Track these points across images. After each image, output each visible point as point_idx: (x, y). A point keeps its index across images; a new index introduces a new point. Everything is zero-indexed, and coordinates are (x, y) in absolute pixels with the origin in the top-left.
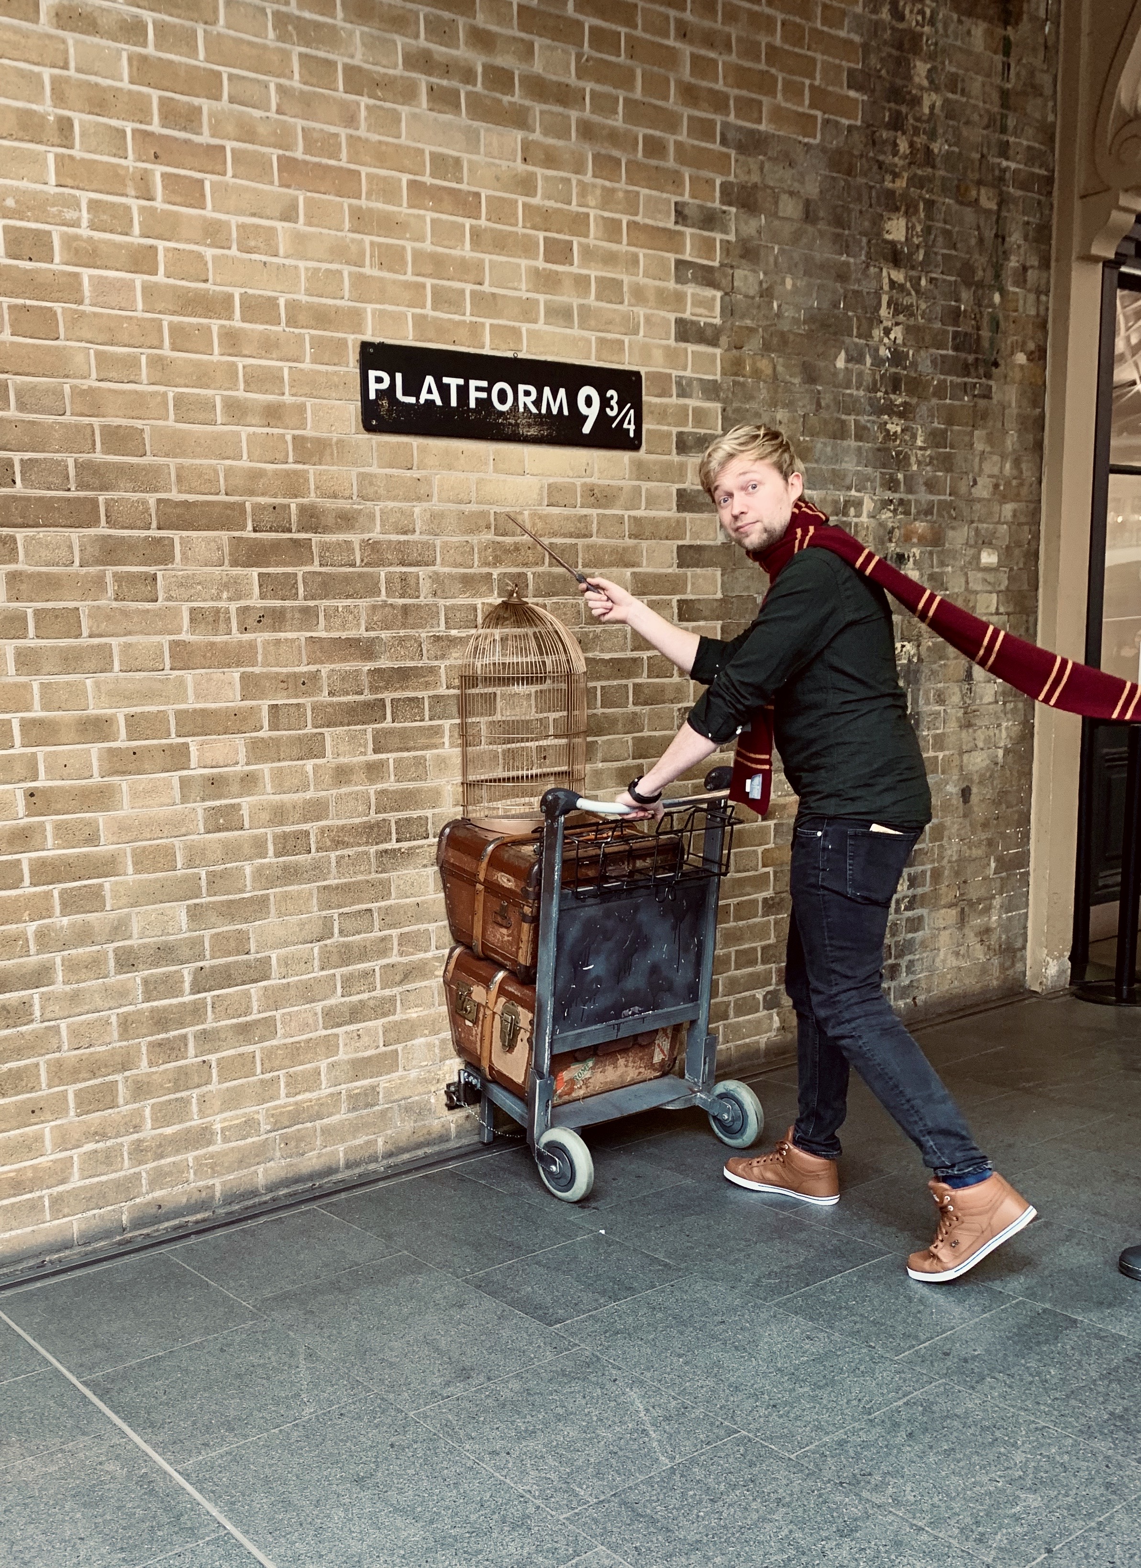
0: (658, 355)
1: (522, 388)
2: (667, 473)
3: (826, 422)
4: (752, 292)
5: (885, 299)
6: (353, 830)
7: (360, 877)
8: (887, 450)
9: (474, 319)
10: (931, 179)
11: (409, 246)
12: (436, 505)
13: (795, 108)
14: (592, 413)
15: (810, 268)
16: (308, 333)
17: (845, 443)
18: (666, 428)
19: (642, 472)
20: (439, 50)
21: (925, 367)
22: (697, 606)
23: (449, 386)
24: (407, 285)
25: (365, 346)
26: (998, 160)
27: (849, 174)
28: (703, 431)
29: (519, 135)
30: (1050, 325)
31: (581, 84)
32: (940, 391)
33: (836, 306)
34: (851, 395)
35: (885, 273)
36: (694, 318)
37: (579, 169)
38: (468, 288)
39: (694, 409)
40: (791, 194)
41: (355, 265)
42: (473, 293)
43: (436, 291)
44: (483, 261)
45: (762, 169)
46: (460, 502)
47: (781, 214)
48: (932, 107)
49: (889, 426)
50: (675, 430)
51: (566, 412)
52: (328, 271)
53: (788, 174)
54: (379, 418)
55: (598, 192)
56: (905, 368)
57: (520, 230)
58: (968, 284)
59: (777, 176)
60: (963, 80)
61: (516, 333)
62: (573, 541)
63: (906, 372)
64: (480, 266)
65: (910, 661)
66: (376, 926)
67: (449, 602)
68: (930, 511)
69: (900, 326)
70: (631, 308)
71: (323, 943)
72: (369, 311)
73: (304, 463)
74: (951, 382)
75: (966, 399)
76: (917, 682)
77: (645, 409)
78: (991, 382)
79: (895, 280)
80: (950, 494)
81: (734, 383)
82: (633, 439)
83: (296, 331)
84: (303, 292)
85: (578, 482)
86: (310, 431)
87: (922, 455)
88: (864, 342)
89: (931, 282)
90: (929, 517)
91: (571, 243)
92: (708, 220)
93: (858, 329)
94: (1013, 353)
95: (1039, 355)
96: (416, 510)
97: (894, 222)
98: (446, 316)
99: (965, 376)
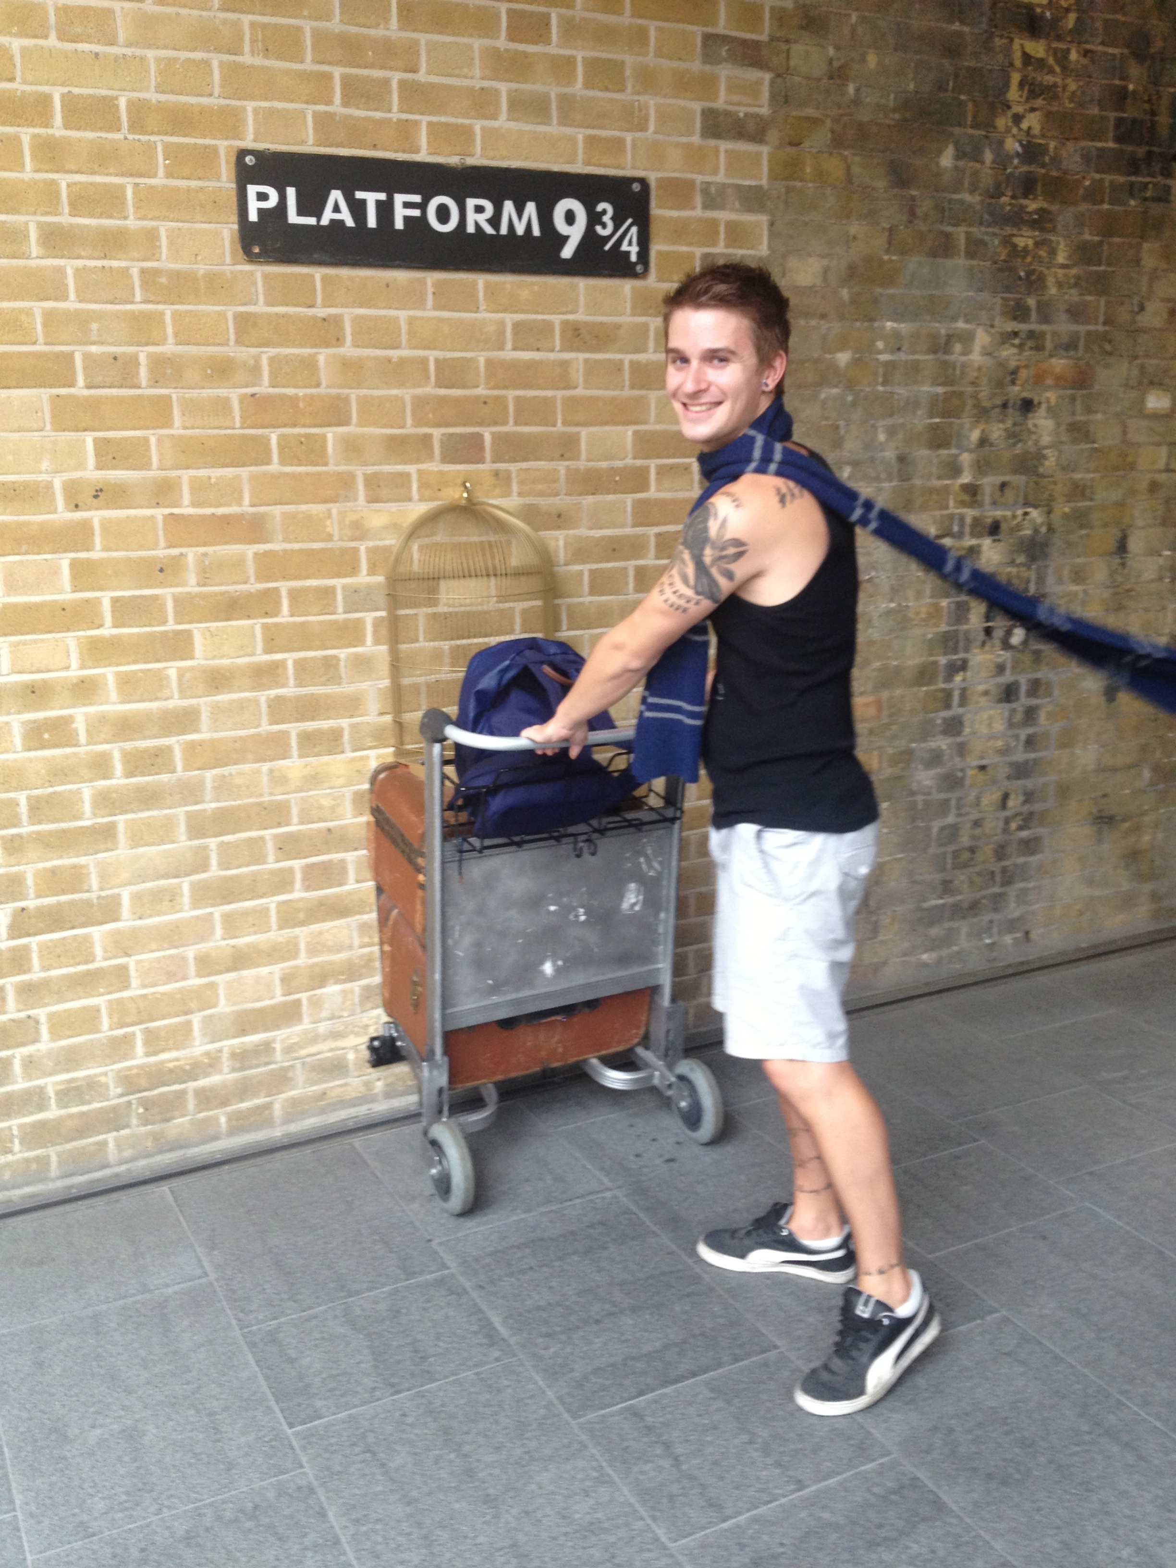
0: (675, 156)
1: (471, 203)
3: (922, 236)
4: (817, 73)
5: (1016, 78)
8: (1012, 270)
9: (405, 116)
11: (308, 27)
12: (349, 351)
14: (575, 234)
15: (905, 40)
16: (158, 141)
17: (949, 263)
18: (685, 249)
19: (649, 304)
21: (1072, 163)
23: (363, 202)
24: (304, 76)
25: (242, 153)
28: (740, 252)
32: (1094, 195)
33: (941, 87)
34: (961, 202)
35: (1017, 45)
36: (730, 108)
38: (396, 77)
39: (728, 224)
41: (229, 53)
42: (402, 83)
43: (348, 83)
44: (416, 43)
46: (384, 347)
49: (1016, 240)
50: (699, 251)
51: (536, 232)
52: (188, 60)
54: (262, 245)
56: (1043, 165)
58: (1141, 56)
61: (467, 133)
62: (550, 390)
63: (1043, 171)
64: (412, 49)
65: (1036, 531)
66: (271, 858)
67: (370, 470)
68: (1071, 345)
69: (1038, 113)
70: (636, 97)
71: (196, 877)
72: (249, 109)
73: (158, 303)
74: (1112, 182)
75: (1132, 203)
76: (1045, 556)
77: (655, 228)
78: (1169, 182)
79: (1032, 53)
80: (1105, 323)
81: (788, 190)
82: (635, 264)
83: (144, 138)
84: (153, 89)
85: (557, 319)
86: (165, 262)
87: (1065, 275)
88: (984, 133)
89: (1085, 56)
90: (1072, 353)
91: (548, 16)
93: (975, 117)
96: (321, 358)
98: (362, 113)
99: (1132, 174)
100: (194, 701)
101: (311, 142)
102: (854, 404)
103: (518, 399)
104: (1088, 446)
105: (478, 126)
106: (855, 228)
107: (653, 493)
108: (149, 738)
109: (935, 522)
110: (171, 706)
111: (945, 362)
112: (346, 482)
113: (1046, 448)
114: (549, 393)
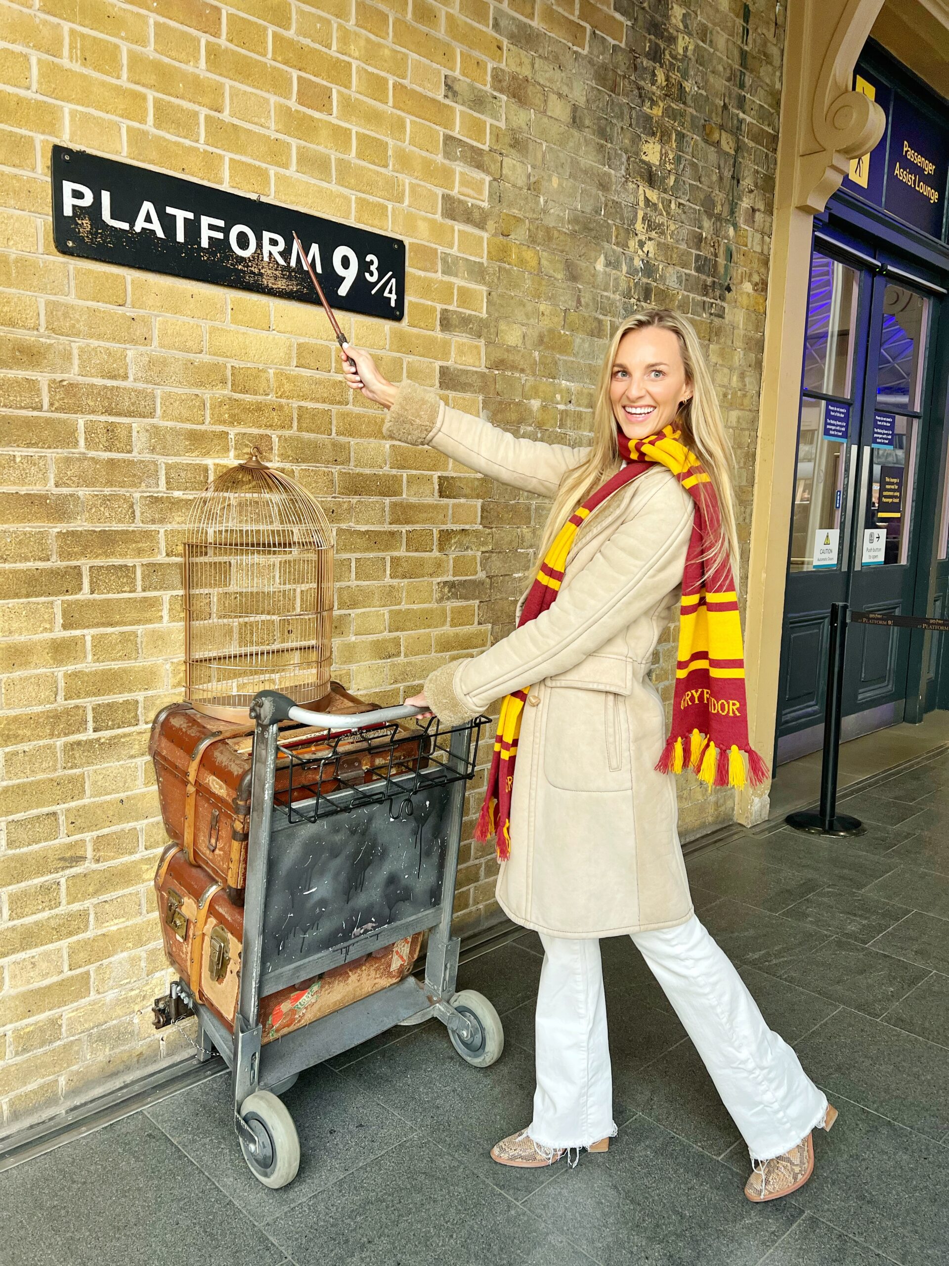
0: (422, 226)
1: (267, 235)
2: (429, 349)
3: (585, 320)
4: (520, 183)
5: (640, 214)
6: (31, 721)
7: (41, 776)
9: (210, 149)
10: (682, 114)
11: (124, 47)
12: (155, 348)
13: (566, 14)
14: (350, 275)
15: (577, 172)
18: (429, 303)
19: (403, 344)
21: (672, 281)
22: (458, 484)
23: (174, 217)
24: (121, 92)
25: (59, 151)
26: (737, 111)
27: (613, 91)
28: (468, 312)
30: (771, 264)
33: (597, 212)
34: (608, 298)
35: (641, 190)
36: (462, 197)
37: (341, 13)
38: (203, 112)
39: (460, 289)
40: (560, 95)
41: (47, 52)
42: (209, 118)
43: (160, 107)
44: (221, 86)
45: (533, 64)
46: (188, 351)
47: (549, 114)
48: (686, 49)
50: (439, 307)
51: (319, 269)
52: (6, 50)
53: (558, 75)
54: (79, 240)
55: (362, 43)
56: (655, 280)
57: (268, 60)
58: (710, 215)
59: (547, 75)
60: (711, 33)
61: (263, 175)
62: (326, 406)
63: (655, 284)
64: (218, 90)
67: (171, 460)
69: (653, 242)
70: (396, 174)
72: (66, 111)
74: (693, 299)
75: (705, 315)
77: (408, 280)
78: (725, 305)
79: (650, 198)
81: (500, 267)
82: (394, 309)
85: (333, 345)
88: (622, 250)
89: (679, 207)
91: (330, 90)
92: (478, 102)
93: (617, 237)
94: (742, 282)
95: (762, 287)
96: (130, 354)
97: (651, 146)
98: (174, 138)
99: (704, 295)
101: (125, 153)
103: (300, 407)
105: (272, 171)
106: (544, 307)
107: (405, 497)
112: (149, 469)
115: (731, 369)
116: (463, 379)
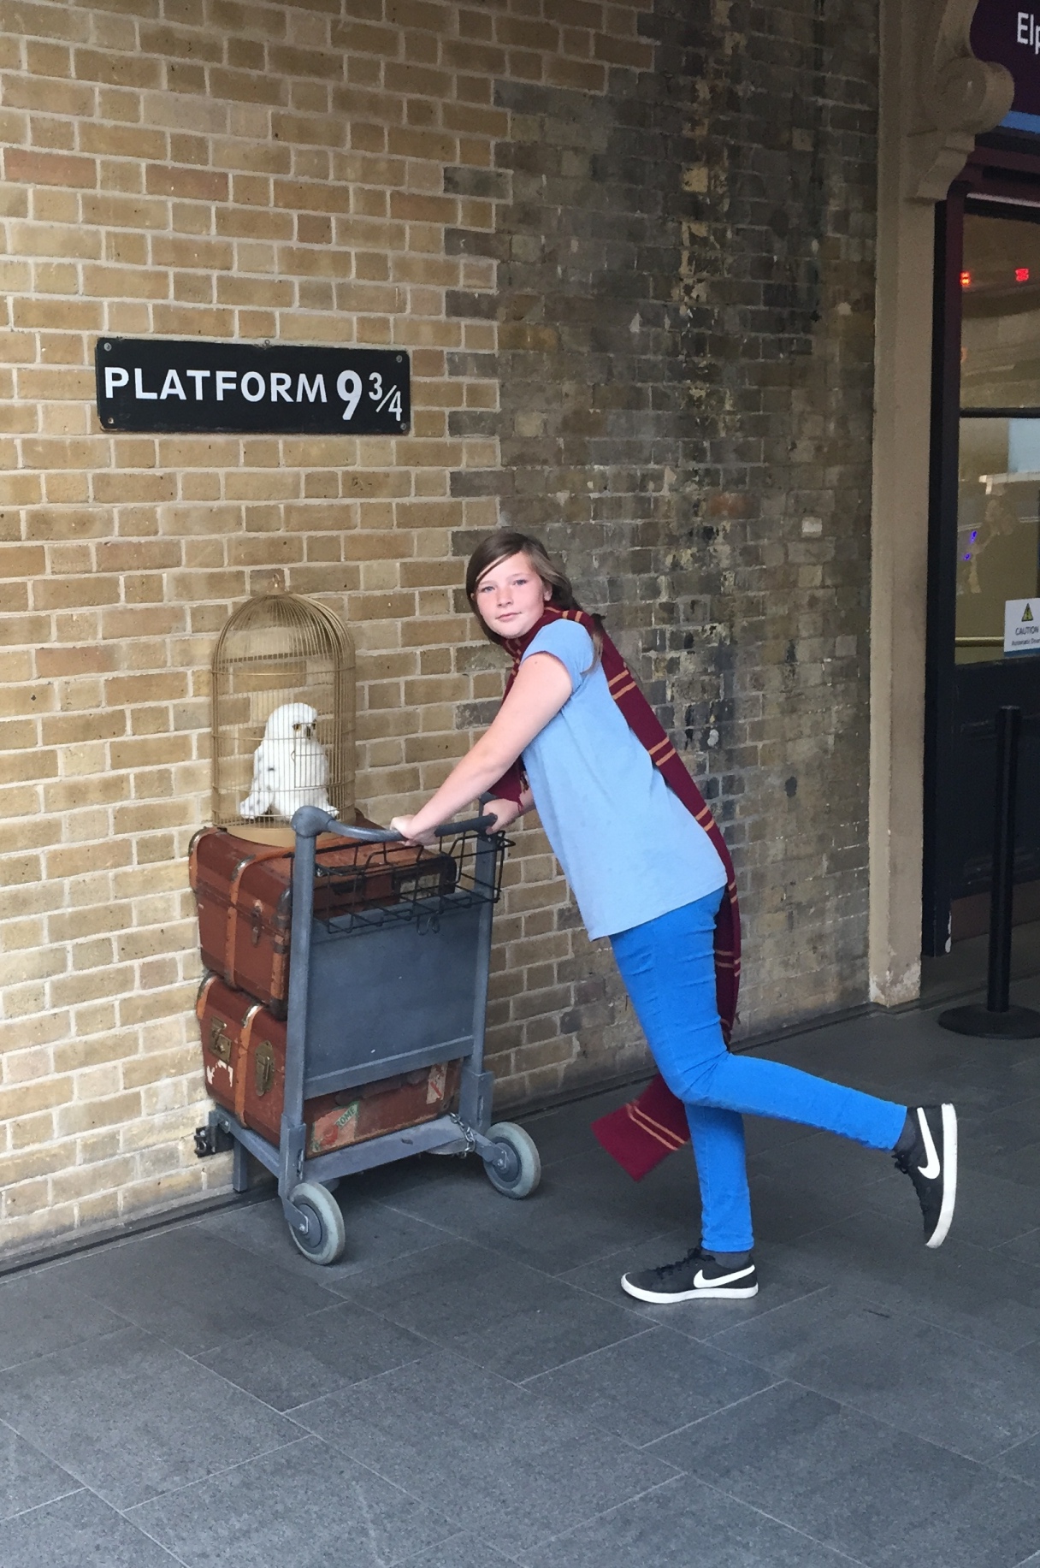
0: (427, 332)
1: (274, 376)
2: (442, 455)
3: (618, 392)
4: (532, 259)
5: (685, 255)
6: (89, 853)
7: (97, 904)
8: (690, 417)
9: (221, 306)
10: (736, 124)
11: (149, 235)
12: (180, 503)
13: (579, 59)
14: (353, 399)
15: (599, 228)
16: (37, 332)
17: (642, 413)
18: (437, 409)
20: (179, 27)
21: (733, 325)
23: (193, 379)
24: (146, 275)
25: (102, 341)
26: (813, 99)
27: (642, 125)
28: (479, 410)
29: (270, 110)
30: (878, 272)
31: (337, 51)
32: (751, 350)
33: (628, 266)
34: (647, 361)
35: (684, 227)
36: (467, 290)
37: (337, 140)
38: (215, 274)
39: (469, 387)
40: (576, 150)
41: (90, 258)
42: (220, 279)
43: (180, 282)
44: (229, 246)
45: (542, 126)
46: (209, 500)
47: (564, 173)
48: (735, 48)
49: (693, 392)
50: (447, 411)
51: (324, 399)
52: (60, 266)
53: (572, 129)
54: (118, 417)
55: (359, 163)
56: (710, 328)
57: (271, 208)
58: (781, 232)
59: (560, 133)
60: (770, 17)
61: (269, 318)
63: (710, 332)
64: (227, 249)
65: (721, 643)
66: (116, 958)
67: (196, 604)
68: (741, 480)
69: (703, 284)
70: (397, 284)
71: (55, 978)
72: (106, 304)
73: (35, 468)
74: (764, 339)
75: (781, 356)
76: (731, 666)
77: (413, 390)
78: (810, 337)
79: (697, 234)
80: (765, 461)
81: (514, 356)
82: (400, 423)
83: (26, 330)
84: (33, 289)
85: (339, 470)
86: (41, 434)
87: (732, 420)
88: (663, 302)
89: (737, 234)
90: (741, 487)
91: (329, 220)
92: (483, 185)
93: (655, 289)
94: (834, 304)
95: (865, 305)
96: (159, 510)
97: (695, 172)
98: (191, 305)
99: (779, 332)
100: (56, 815)
101: (152, 330)
102: (573, 536)
103: (310, 538)
104: (758, 567)
106: (568, 387)
107: (418, 616)
108: (21, 849)
109: (642, 637)
110: (38, 820)
111: (642, 498)
112: (177, 615)
113: (726, 570)
114: (334, 533)
115: (826, 417)
116: (477, 482)
